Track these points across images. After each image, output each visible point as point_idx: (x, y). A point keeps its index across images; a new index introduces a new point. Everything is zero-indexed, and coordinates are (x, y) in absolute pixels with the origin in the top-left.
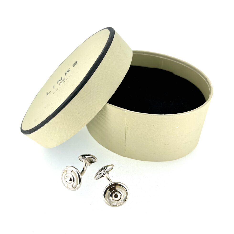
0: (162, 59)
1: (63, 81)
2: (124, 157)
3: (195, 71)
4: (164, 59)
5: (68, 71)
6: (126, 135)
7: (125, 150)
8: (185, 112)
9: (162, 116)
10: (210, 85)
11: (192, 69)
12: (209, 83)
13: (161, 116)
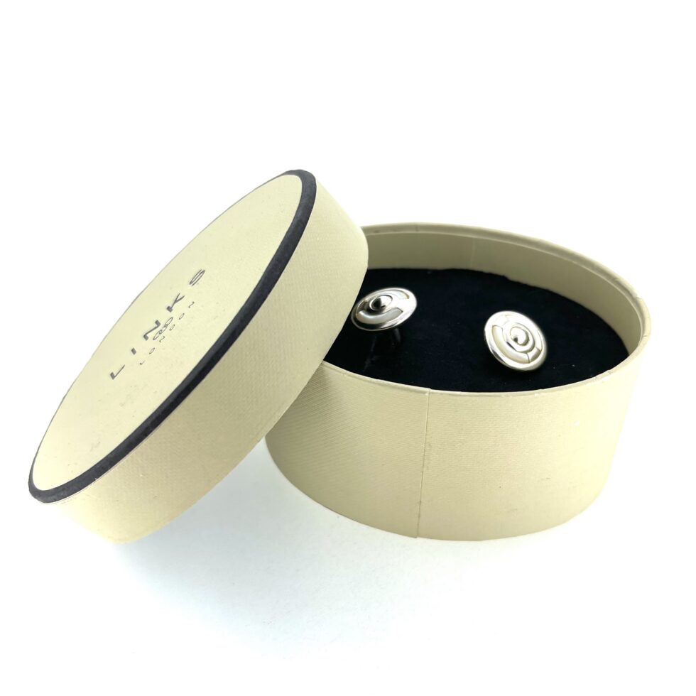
0: (471, 239)
1: (160, 332)
2: (416, 537)
3: (575, 262)
4: (476, 239)
5: (176, 301)
6: (425, 469)
7: (419, 516)
8: (598, 376)
9: (539, 393)
10: (634, 296)
11: (566, 259)
12: (629, 290)
13: (536, 395)
